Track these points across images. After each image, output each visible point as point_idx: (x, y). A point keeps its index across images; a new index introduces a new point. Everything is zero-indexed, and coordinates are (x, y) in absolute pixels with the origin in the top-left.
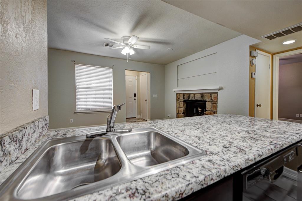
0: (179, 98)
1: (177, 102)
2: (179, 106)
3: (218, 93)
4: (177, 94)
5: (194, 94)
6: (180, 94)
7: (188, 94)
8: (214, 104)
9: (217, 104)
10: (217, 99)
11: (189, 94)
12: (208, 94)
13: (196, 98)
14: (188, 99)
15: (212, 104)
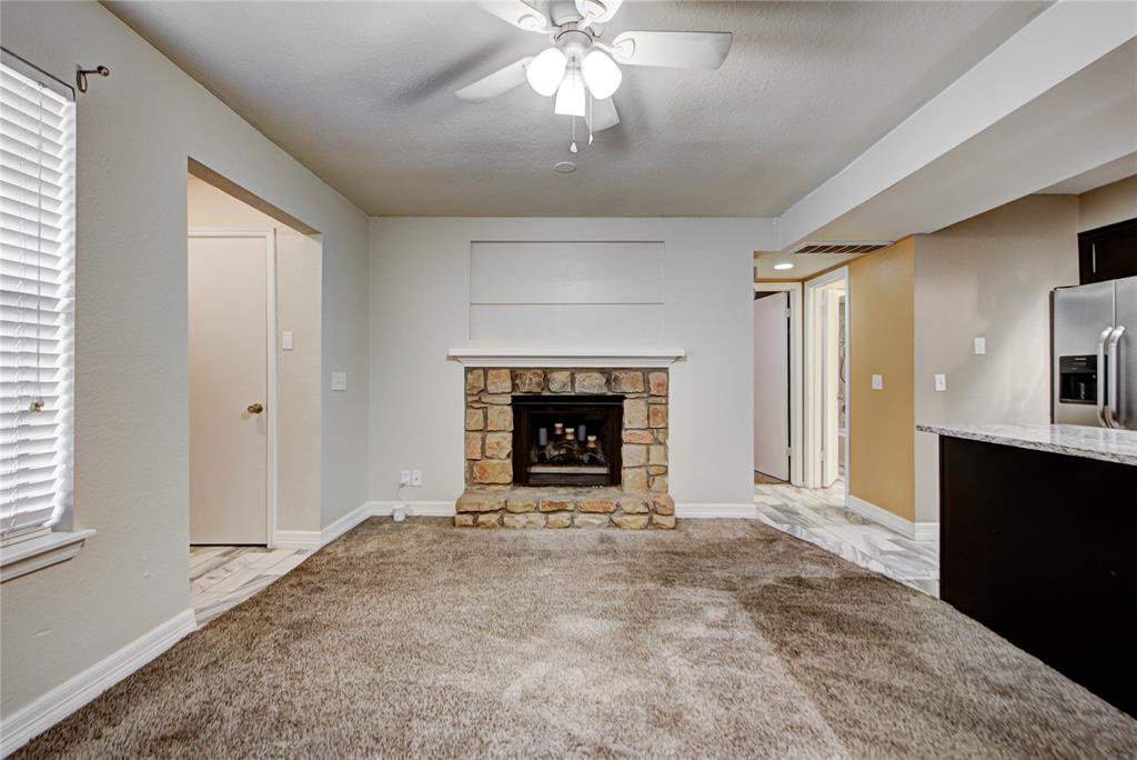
0: (484, 390)
1: (468, 406)
2: (486, 425)
3: (670, 371)
4: (468, 370)
5: (574, 372)
6: (490, 372)
7: (540, 372)
8: (658, 407)
9: (667, 404)
10: (667, 389)
11: (546, 372)
12: (632, 374)
13: (583, 386)
14: (539, 390)
15: (649, 404)
